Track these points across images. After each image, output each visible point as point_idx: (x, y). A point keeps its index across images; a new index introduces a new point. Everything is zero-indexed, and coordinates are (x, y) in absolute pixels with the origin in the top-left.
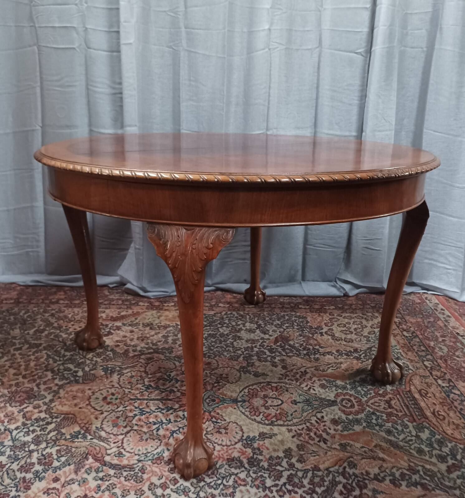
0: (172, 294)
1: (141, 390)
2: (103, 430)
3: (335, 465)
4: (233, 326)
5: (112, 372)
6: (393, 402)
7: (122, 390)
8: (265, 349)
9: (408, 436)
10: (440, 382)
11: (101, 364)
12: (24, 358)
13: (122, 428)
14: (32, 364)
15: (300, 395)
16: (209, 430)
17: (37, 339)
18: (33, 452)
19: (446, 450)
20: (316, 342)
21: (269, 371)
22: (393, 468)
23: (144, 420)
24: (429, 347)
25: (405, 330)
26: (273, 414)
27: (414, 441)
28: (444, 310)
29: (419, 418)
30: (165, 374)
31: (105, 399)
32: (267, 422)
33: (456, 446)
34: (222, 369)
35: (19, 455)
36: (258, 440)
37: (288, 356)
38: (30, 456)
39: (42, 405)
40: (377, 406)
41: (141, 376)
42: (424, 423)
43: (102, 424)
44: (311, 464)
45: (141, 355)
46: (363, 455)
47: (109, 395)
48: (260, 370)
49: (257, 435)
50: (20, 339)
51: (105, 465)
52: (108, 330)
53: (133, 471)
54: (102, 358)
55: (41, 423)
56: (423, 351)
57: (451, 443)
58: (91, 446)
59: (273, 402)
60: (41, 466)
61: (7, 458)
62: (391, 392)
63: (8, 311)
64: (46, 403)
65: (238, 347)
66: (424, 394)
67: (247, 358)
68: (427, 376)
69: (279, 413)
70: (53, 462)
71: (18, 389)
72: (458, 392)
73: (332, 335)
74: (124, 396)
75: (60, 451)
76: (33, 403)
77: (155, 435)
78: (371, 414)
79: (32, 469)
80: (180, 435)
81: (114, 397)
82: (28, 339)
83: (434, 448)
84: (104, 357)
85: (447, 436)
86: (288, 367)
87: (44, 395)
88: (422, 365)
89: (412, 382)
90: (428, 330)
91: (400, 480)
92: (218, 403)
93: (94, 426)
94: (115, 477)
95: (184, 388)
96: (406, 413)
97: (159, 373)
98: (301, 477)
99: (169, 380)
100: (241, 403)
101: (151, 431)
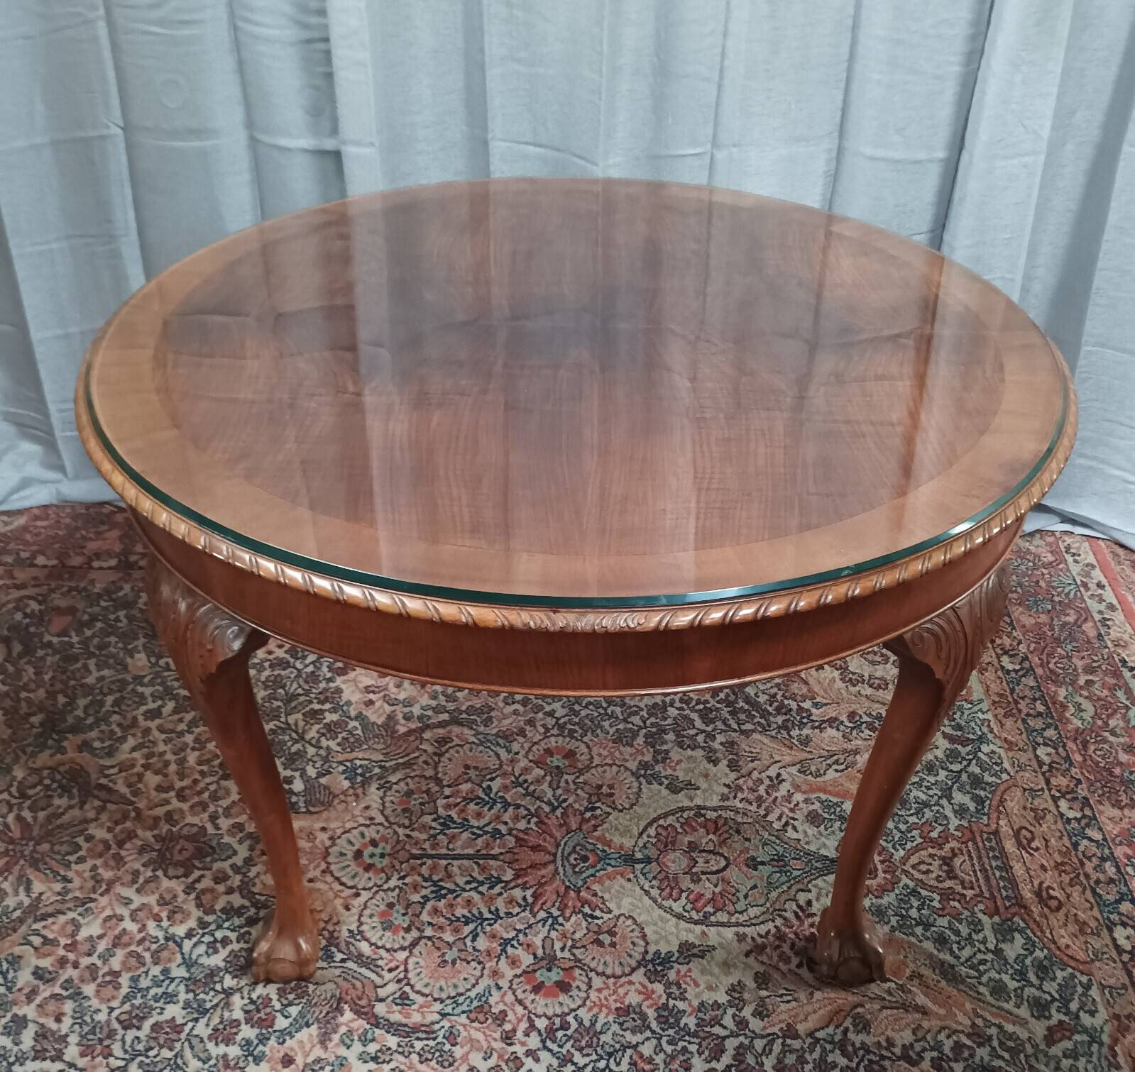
1: (432, 832)
2: (364, 938)
3: (827, 1026)
5: (365, 783)
6: (957, 862)
7: (389, 831)
8: (693, 709)
9: (979, 951)
10: (1063, 804)
11: (340, 757)
12: (170, 740)
13: (402, 933)
14: (192, 758)
15: (765, 844)
16: (577, 936)
18: (231, 994)
19: (1051, 987)
20: (805, 690)
21: (701, 775)
22: (940, 1032)
23: (444, 911)
24: (1055, 703)
25: (1006, 653)
26: (708, 896)
27: (989, 964)
28: (1104, 588)
29: (1007, 904)
30: (480, 786)
31: (358, 854)
32: (694, 915)
33: (1073, 976)
34: (600, 769)
35: (205, 1002)
36: (676, 961)
37: (742, 732)
38: (228, 1005)
39: (230, 873)
40: (924, 873)
41: (428, 793)
42: (1016, 919)
43: (360, 923)
44: (780, 1022)
45: (422, 730)
46: (884, 999)
48: (680, 774)
49: (675, 949)
50: (151, 683)
51: (377, 1027)
53: (434, 1039)
54: (339, 740)
55: (237, 921)
56: (1040, 714)
57: (1062, 970)
58: (345, 979)
59: (707, 862)
60: (252, 1027)
61: (184, 1008)
62: (956, 833)
63: (108, 592)
64: (239, 868)
65: (632, 704)
66: (1025, 842)
67: (654, 739)
68: (1039, 791)
69: (720, 893)
70: (275, 1017)
71: (174, 829)
72: (1097, 836)
73: (841, 668)
74: (398, 847)
75: (284, 991)
76: (210, 869)
77: (470, 950)
78: (910, 893)
79: (236, 1034)
80: (520, 952)
81: (378, 851)
82: (169, 684)
83: (1028, 981)
84: (343, 738)
85: (1058, 953)
86: (740, 763)
87: (231, 847)
88: (1032, 756)
89: (1004, 807)
90: (1059, 650)
91: (950, 1060)
92: (593, 867)
93: (344, 929)
94: (399, 1053)
95: (522, 825)
96: (981, 891)
97: (466, 782)
98: (760, 1051)
99: (488, 803)
100: (642, 866)
101: (459, 939)
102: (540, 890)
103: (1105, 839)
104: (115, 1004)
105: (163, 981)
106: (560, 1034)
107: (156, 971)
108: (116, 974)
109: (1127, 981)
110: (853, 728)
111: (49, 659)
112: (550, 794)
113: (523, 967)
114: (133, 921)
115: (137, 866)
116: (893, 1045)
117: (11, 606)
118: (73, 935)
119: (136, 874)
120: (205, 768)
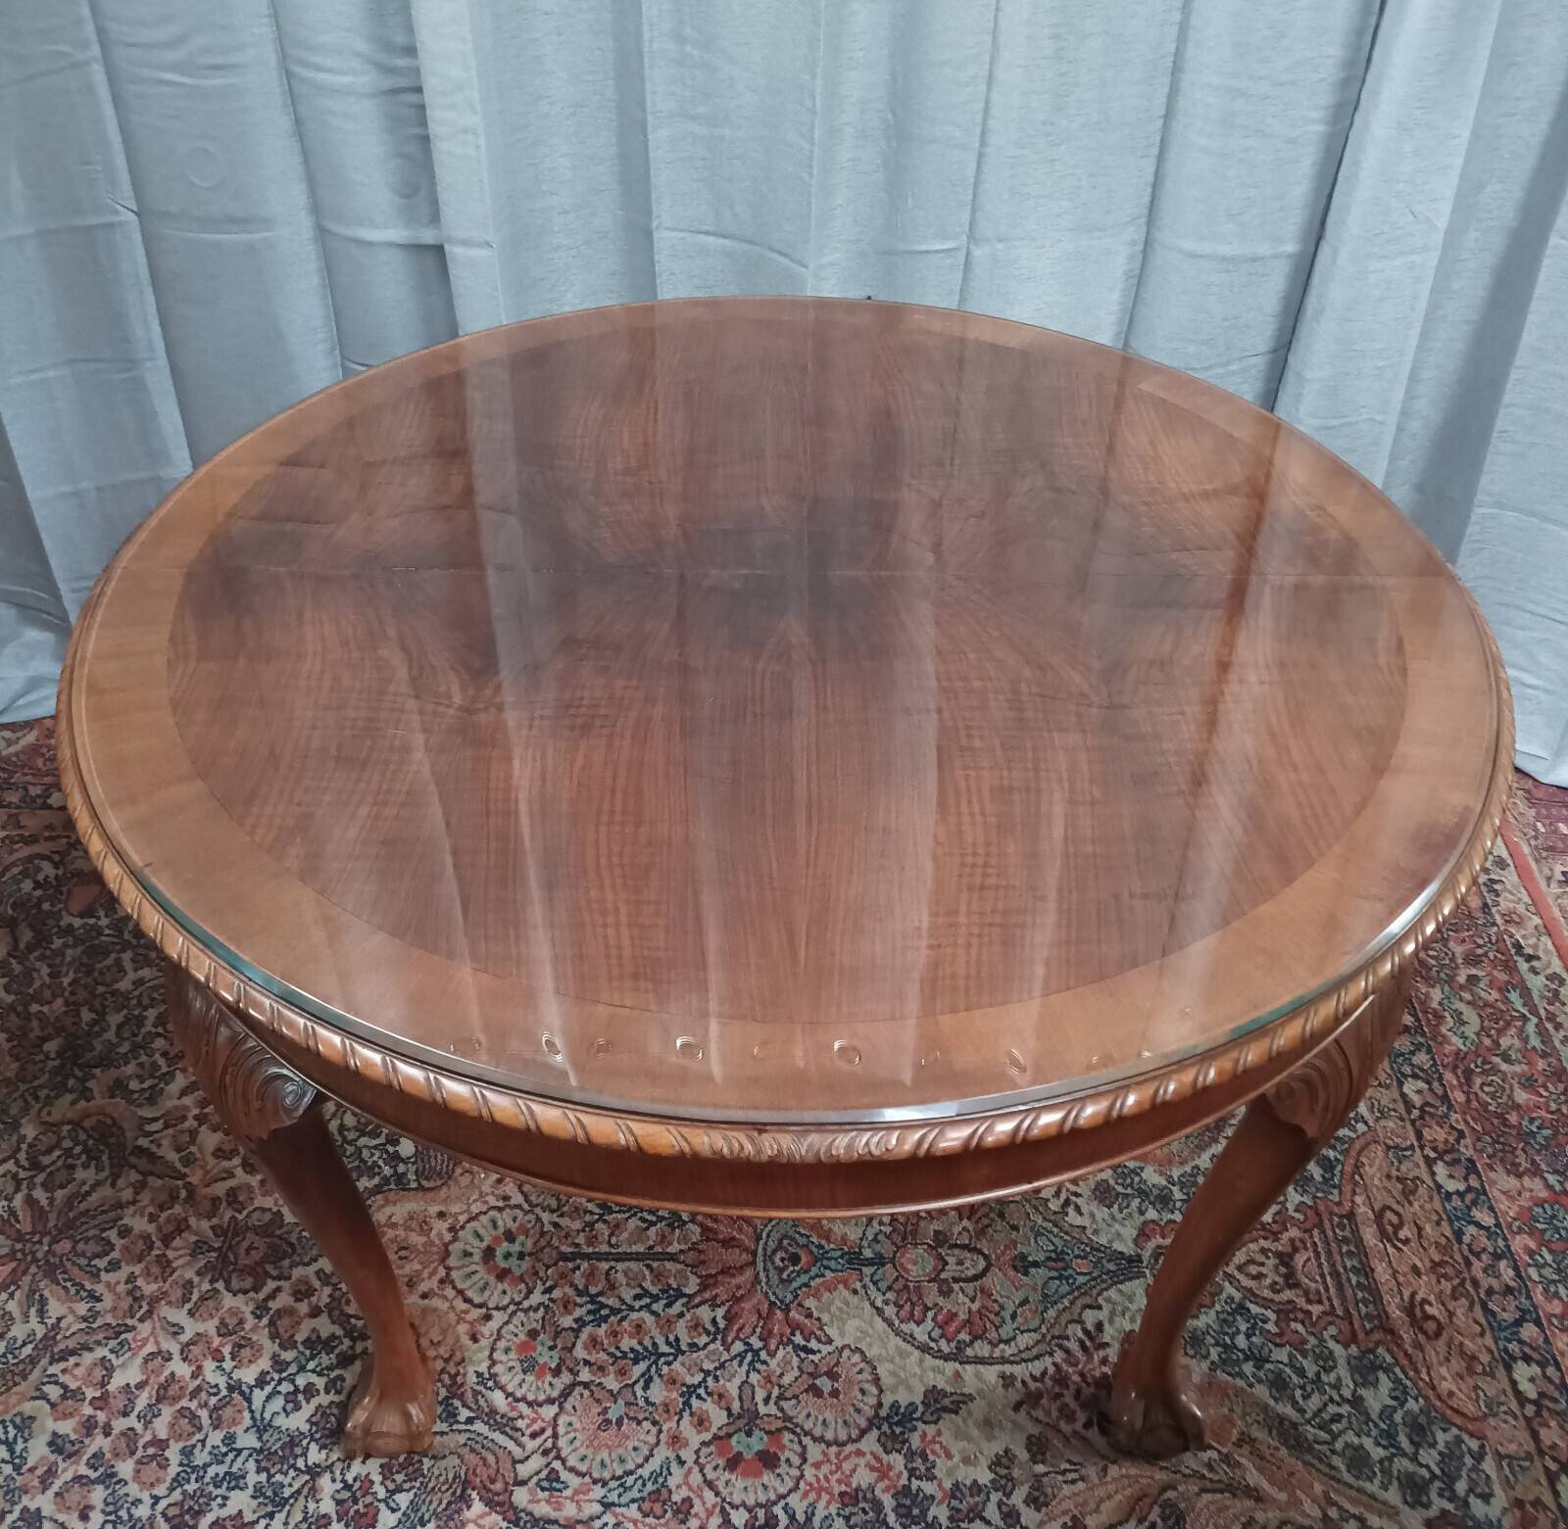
1: (588, 1218)
2: (497, 1385)
3: (1127, 1520)
6: (1300, 1259)
7: (531, 1217)
9: (1331, 1400)
10: (1441, 1169)
13: (549, 1378)
15: (1038, 1234)
16: (786, 1380)
18: (319, 1474)
19: (1428, 1457)
23: (606, 1342)
24: (1425, 1011)
26: (963, 1317)
27: (1344, 1421)
29: (1368, 1326)
31: (489, 1254)
32: (944, 1345)
33: (1459, 1441)
35: (283, 1486)
36: (920, 1418)
38: (313, 1492)
39: (317, 1284)
40: (1254, 1277)
42: (1380, 1350)
43: (492, 1361)
44: (1064, 1513)
46: (1203, 1477)
49: (918, 1399)
51: (517, 1523)
55: (325, 1360)
57: (1445, 1430)
58: (472, 1450)
59: (960, 1263)
60: (346, 1525)
61: (254, 1497)
62: (1297, 1215)
64: (327, 1276)
66: (1390, 1229)
68: (1406, 1149)
69: (979, 1311)
70: (378, 1510)
71: (239, 1216)
72: (1488, 1220)
74: (543, 1242)
75: (390, 1469)
76: (289, 1278)
77: (641, 1403)
78: (1234, 1311)
80: (709, 1405)
81: (515, 1249)
83: (1399, 1449)
85: (1438, 1403)
88: (1397, 1095)
89: (1361, 1176)
92: (806, 1272)
93: (471, 1370)
96: (1332, 1306)
100: (873, 1269)
101: (627, 1385)
102: (736, 1309)
103: (1498, 1225)
104: (161, 1490)
105: (226, 1454)
107: (216, 1438)
108: (162, 1444)
109: (1531, 1447)
111: (69, 952)
113: (714, 1430)
114: (184, 1360)
115: (190, 1274)
117: (16, 870)
118: (103, 1384)
119: (188, 1286)
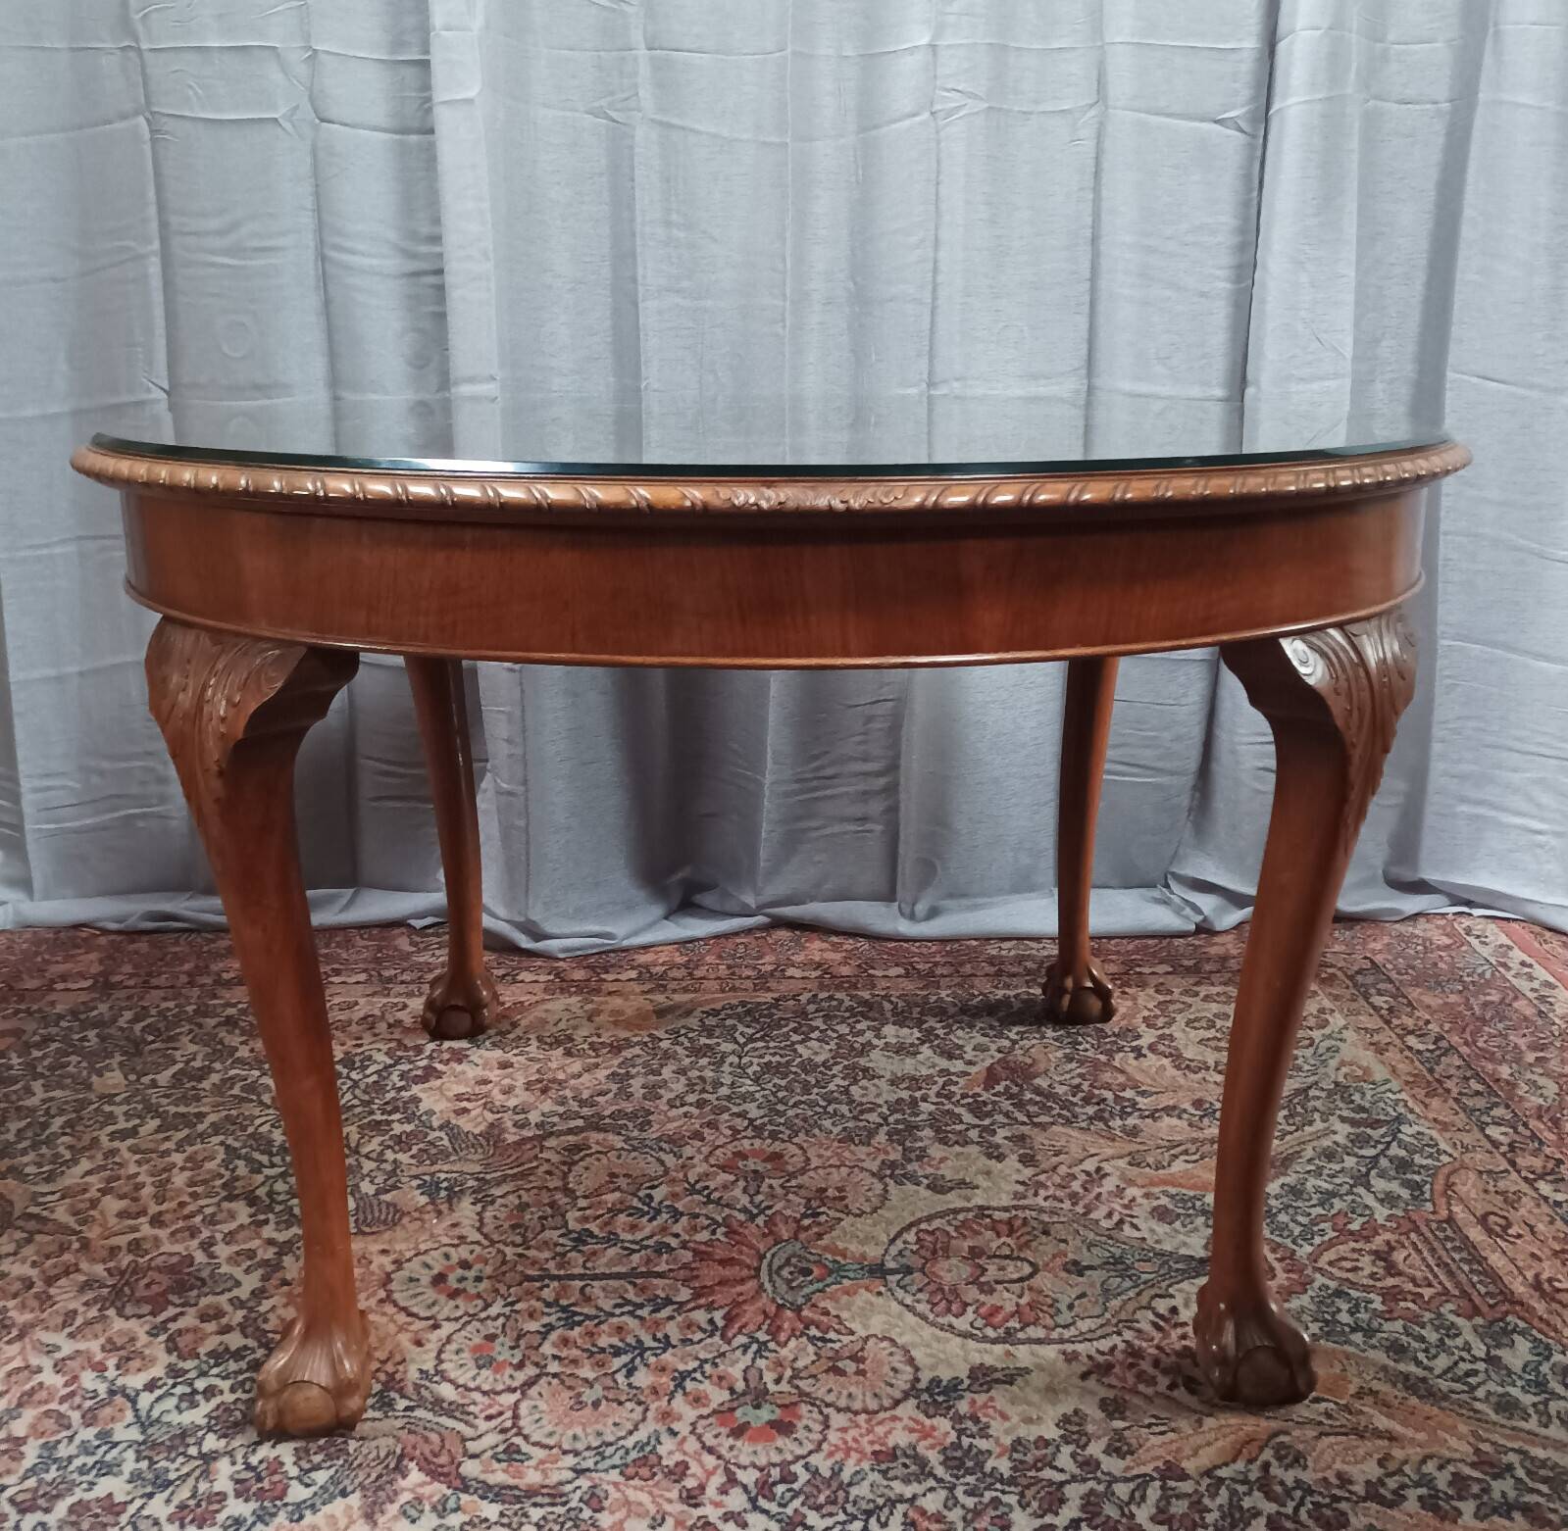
0: (625, 943)
1: (559, 1249)
2: (445, 1379)
3: (1234, 1461)
4: (840, 1037)
5: (454, 1195)
6: (1399, 1256)
7: (490, 1249)
8: (957, 1103)
9: (1462, 1359)
10: (1545, 1188)
11: (414, 1171)
12: (148, 1160)
13: (509, 1371)
14: (179, 1179)
15: (1090, 1246)
16: (800, 1364)
17: (184, 1100)
18: (215, 1459)
20: (1121, 1079)
21: (979, 1172)
22: (1424, 1461)
23: (579, 1342)
24: (1498, 1080)
25: (1411, 1032)
26: (1010, 1307)
27: (1482, 1375)
28: (1531, 966)
29: (1491, 1301)
30: (634, 1195)
31: (439, 1279)
32: (990, 1332)
34: (820, 1171)
35: (167, 1470)
36: (968, 1389)
37: (1035, 1125)
38: (206, 1474)
39: (228, 1308)
40: (1348, 1270)
41: (552, 1205)
42: (1509, 1318)
43: (439, 1360)
44: (1154, 1458)
45: (544, 1138)
46: (1320, 1423)
47: (451, 1268)
48: (947, 1172)
49: (963, 1374)
50: (127, 1101)
51: (466, 1489)
52: (422, 1063)
53: (564, 1504)
54: (414, 1151)
55: (233, 1366)
56: (1478, 1093)
58: (410, 1432)
59: (1002, 1269)
60: (247, 1500)
61: (129, 1482)
62: (1388, 1223)
63: (74, 1013)
64: (241, 1302)
65: (864, 1100)
67: (903, 1134)
68: (1501, 1172)
69: (1029, 1304)
70: (287, 1487)
71: (141, 1260)
73: (1171, 1055)
74: (504, 1268)
75: (307, 1451)
76: (195, 1304)
77: (623, 1387)
78: (1333, 1294)
79: (217, 1511)
80: (707, 1387)
81: (471, 1274)
82: (154, 1101)
83: (1553, 1393)
84: (420, 1150)
86: (1038, 1157)
87: (232, 1277)
88: (1481, 1136)
89: (1454, 1192)
90: (1486, 1029)
91: (1452, 1498)
92: (820, 1280)
93: (413, 1368)
94: (503, 1525)
95: (704, 1236)
96: (1446, 1288)
97: (613, 1191)
98: (1126, 1498)
99: (648, 1213)
100: (899, 1276)
101: (606, 1374)
102: (736, 1310)
104: (10, 1480)
105: (99, 1446)
106: (780, 1489)
107: (87, 1434)
108: (20, 1441)
110: (1202, 1117)
112: (745, 1200)
113: (714, 1405)
114: (57, 1371)
115: (74, 1305)
116: (1351, 1482)
119: (71, 1314)
120: (199, 1189)
